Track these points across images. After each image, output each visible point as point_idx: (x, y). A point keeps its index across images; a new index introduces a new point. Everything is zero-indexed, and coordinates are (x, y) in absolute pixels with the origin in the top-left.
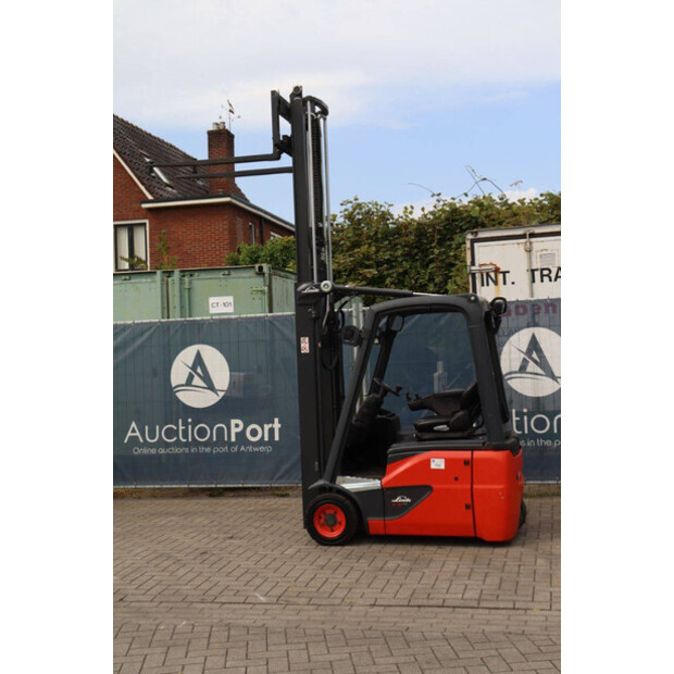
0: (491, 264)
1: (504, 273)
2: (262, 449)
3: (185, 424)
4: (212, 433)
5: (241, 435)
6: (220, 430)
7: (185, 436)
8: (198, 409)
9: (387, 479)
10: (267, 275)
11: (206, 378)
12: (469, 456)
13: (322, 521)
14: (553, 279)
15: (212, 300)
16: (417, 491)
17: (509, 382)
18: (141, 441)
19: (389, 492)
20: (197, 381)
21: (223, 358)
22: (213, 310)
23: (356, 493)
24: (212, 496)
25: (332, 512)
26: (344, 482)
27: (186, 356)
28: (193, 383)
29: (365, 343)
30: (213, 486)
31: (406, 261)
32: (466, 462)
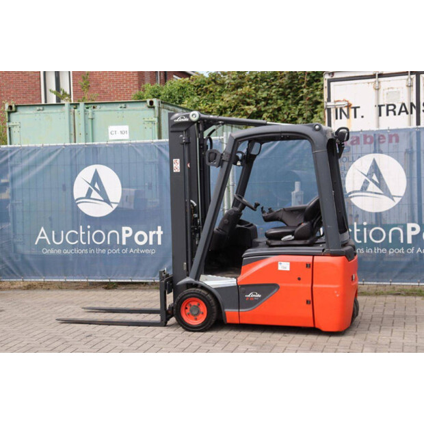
0: (345, 100)
1: (355, 108)
2: (147, 251)
3: (85, 230)
4: (106, 238)
5: (130, 240)
6: (114, 235)
7: (85, 239)
8: (96, 218)
9: (241, 278)
10: (156, 108)
11: (102, 192)
12: (311, 261)
13: (188, 311)
14: (397, 113)
15: (111, 128)
16: (267, 289)
17: (352, 199)
18: (49, 243)
19: (243, 289)
20: (95, 195)
21: (116, 176)
22: (111, 137)
23: (215, 289)
24: (107, 288)
25: (196, 304)
26: (206, 280)
27: (86, 174)
28: (92, 197)
29: (225, 164)
30: (108, 281)
31: (280, 99)
32: (308, 265)
